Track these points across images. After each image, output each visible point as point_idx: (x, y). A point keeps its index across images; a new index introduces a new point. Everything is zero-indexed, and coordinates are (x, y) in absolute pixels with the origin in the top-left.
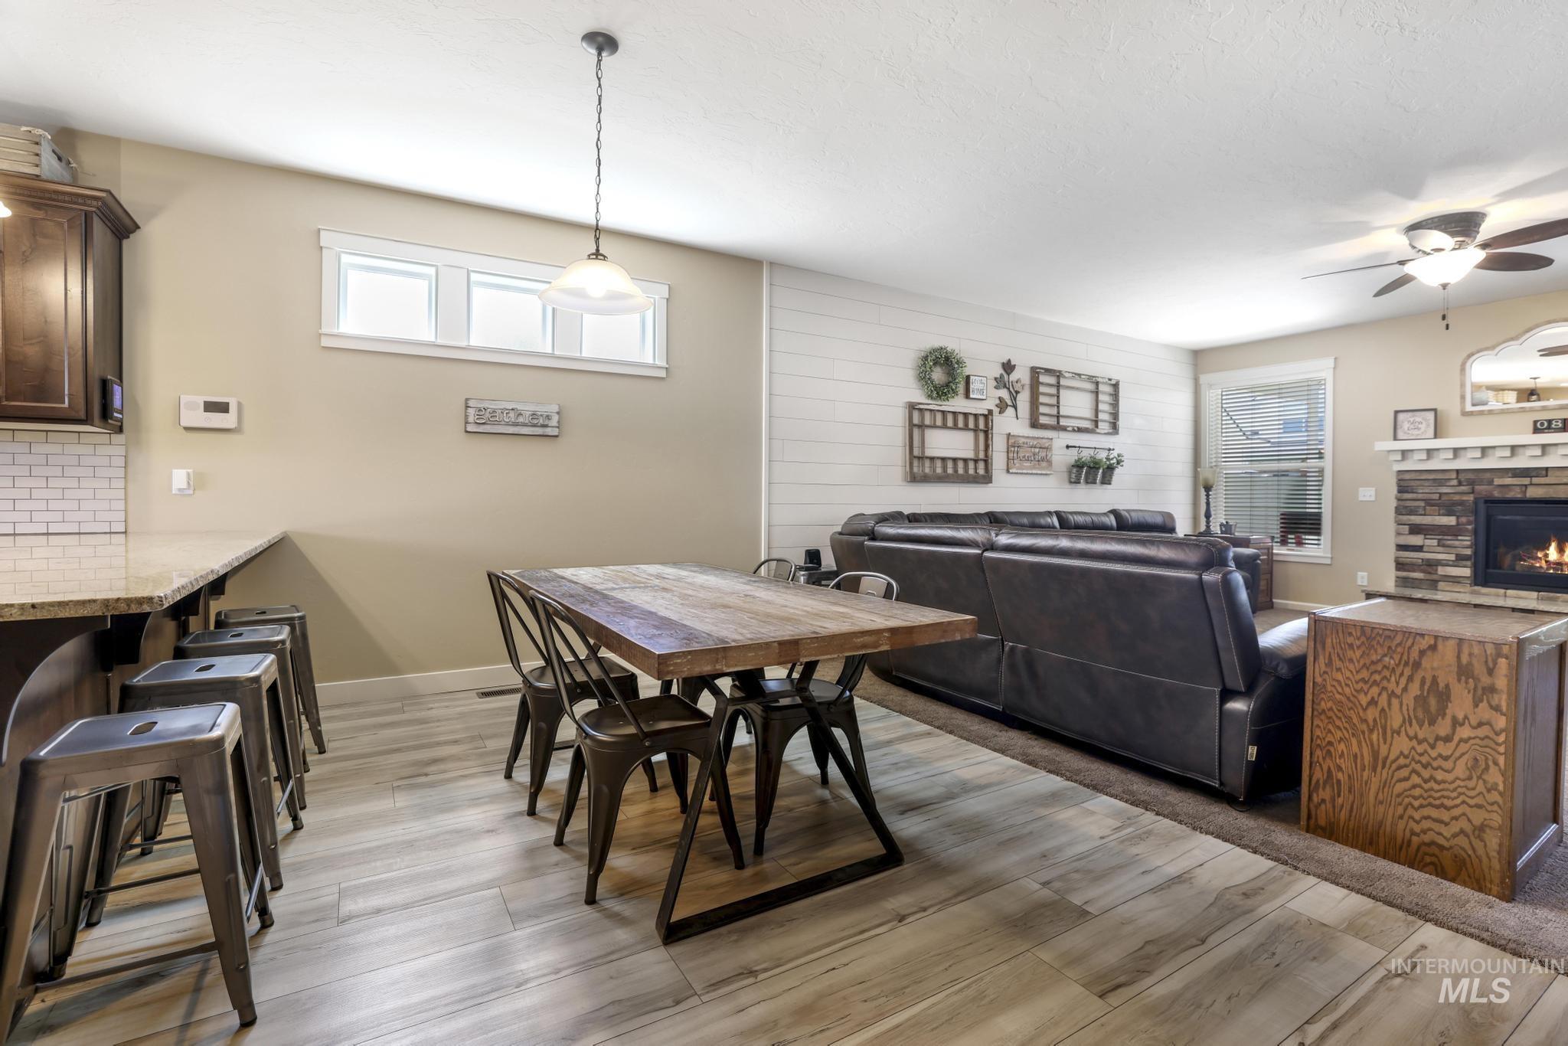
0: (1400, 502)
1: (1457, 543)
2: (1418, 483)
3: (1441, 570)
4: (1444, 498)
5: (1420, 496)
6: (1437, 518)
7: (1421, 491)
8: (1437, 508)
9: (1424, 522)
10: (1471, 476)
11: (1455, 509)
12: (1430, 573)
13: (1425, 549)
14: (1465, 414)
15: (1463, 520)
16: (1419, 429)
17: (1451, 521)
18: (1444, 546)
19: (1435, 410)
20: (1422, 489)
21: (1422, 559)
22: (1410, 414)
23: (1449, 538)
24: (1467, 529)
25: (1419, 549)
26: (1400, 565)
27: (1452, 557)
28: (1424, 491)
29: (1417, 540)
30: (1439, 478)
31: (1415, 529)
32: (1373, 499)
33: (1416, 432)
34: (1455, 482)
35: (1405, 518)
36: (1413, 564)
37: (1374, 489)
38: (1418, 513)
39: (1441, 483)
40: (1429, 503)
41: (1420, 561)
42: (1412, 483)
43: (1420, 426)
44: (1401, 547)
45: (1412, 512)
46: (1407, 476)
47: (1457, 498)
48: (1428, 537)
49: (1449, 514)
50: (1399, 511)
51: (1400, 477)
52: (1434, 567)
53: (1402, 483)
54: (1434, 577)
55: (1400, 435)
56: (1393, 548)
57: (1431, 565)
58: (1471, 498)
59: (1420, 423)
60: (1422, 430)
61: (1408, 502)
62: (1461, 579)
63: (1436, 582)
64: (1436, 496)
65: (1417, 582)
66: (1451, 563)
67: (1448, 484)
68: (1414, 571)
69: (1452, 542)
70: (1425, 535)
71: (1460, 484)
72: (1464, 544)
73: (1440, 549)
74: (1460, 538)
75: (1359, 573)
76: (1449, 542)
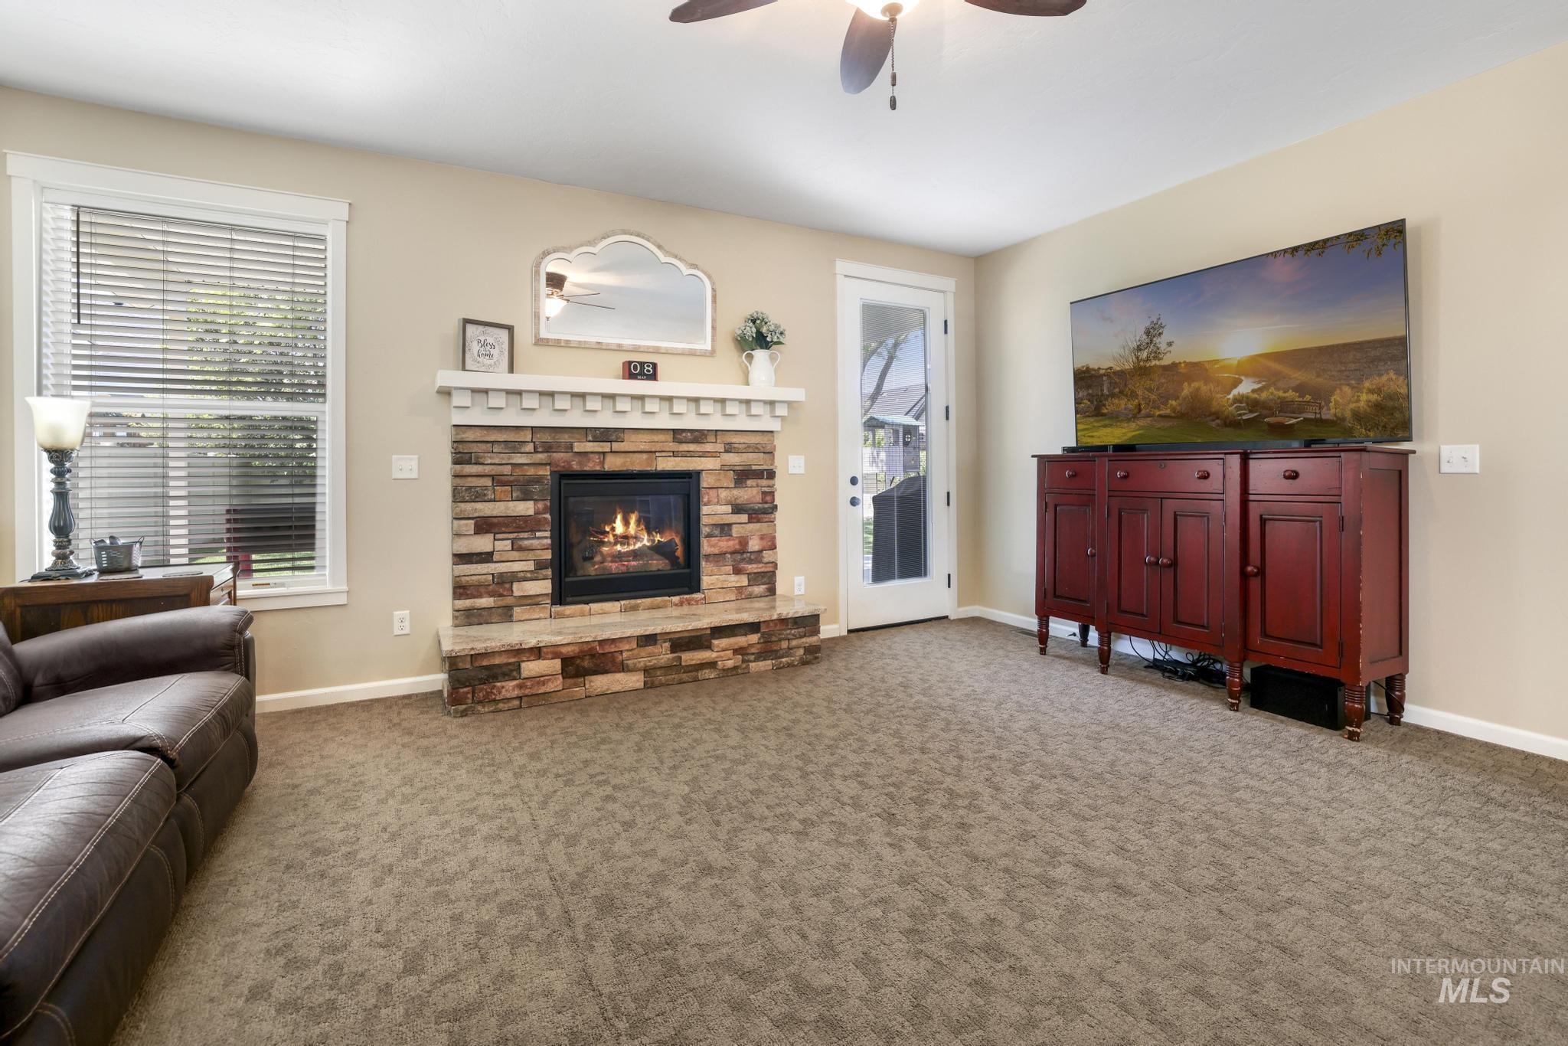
0: (459, 481)
1: (535, 543)
2: (483, 447)
3: (519, 589)
4: (518, 472)
5: (487, 469)
6: (511, 504)
7: (489, 461)
8: (509, 488)
9: (495, 513)
10: (546, 437)
11: (532, 489)
12: (501, 595)
13: (496, 557)
14: (540, 342)
15: (540, 505)
16: (491, 356)
17: (526, 508)
18: (521, 549)
19: (510, 329)
20: (490, 458)
21: (493, 574)
22: (481, 328)
23: (525, 535)
24: (546, 519)
25: (486, 557)
26: (461, 590)
27: (530, 566)
28: (493, 462)
29: (483, 543)
30: (509, 438)
31: (484, 526)
32: (415, 475)
33: (487, 361)
34: (530, 447)
35: (469, 508)
36: (480, 585)
37: (417, 456)
38: (486, 498)
39: (513, 447)
40: (497, 480)
41: (491, 577)
42: (475, 448)
43: (492, 351)
44: (461, 558)
45: (478, 496)
46: (470, 436)
47: (531, 471)
48: (498, 536)
49: (525, 498)
50: (458, 496)
51: (459, 438)
52: (507, 586)
53: (461, 448)
54: (509, 601)
55: (469, 364)
56: (449, 560)
57: (505, 581)
58: (545, 472)
59: (493, 346)
60: (495, 359)
61: (470, 479)
62: (540, 599)
63: (509, 608)
64: (507, 470)
65: (484, 613)
66: (529, 575)
67: (522, 450)
68: (480, 596)
69: (530, 542)
70: (495, 534)
71: (536, 451)
72: (542, 542)
73: (515, 555)
74: (538, 534)
75: (396, 613)
76: (527, 543)
